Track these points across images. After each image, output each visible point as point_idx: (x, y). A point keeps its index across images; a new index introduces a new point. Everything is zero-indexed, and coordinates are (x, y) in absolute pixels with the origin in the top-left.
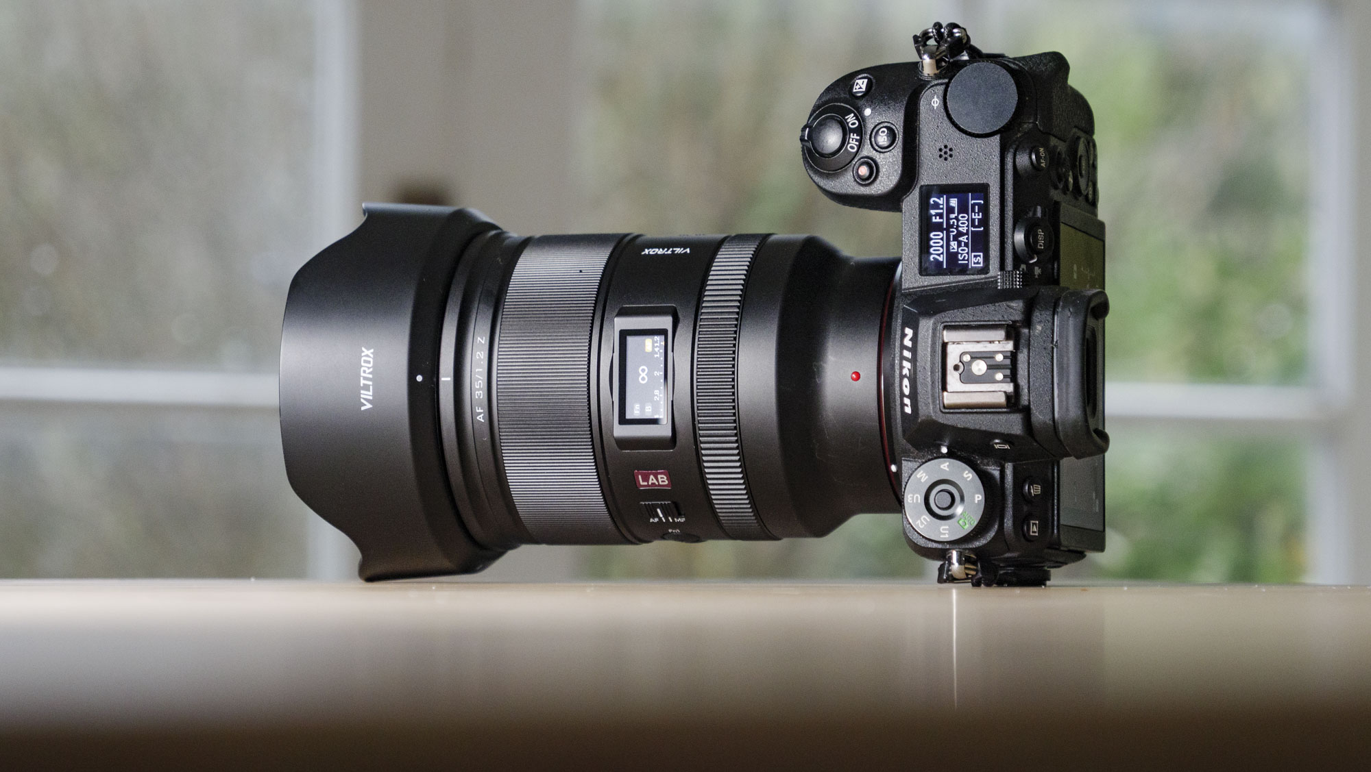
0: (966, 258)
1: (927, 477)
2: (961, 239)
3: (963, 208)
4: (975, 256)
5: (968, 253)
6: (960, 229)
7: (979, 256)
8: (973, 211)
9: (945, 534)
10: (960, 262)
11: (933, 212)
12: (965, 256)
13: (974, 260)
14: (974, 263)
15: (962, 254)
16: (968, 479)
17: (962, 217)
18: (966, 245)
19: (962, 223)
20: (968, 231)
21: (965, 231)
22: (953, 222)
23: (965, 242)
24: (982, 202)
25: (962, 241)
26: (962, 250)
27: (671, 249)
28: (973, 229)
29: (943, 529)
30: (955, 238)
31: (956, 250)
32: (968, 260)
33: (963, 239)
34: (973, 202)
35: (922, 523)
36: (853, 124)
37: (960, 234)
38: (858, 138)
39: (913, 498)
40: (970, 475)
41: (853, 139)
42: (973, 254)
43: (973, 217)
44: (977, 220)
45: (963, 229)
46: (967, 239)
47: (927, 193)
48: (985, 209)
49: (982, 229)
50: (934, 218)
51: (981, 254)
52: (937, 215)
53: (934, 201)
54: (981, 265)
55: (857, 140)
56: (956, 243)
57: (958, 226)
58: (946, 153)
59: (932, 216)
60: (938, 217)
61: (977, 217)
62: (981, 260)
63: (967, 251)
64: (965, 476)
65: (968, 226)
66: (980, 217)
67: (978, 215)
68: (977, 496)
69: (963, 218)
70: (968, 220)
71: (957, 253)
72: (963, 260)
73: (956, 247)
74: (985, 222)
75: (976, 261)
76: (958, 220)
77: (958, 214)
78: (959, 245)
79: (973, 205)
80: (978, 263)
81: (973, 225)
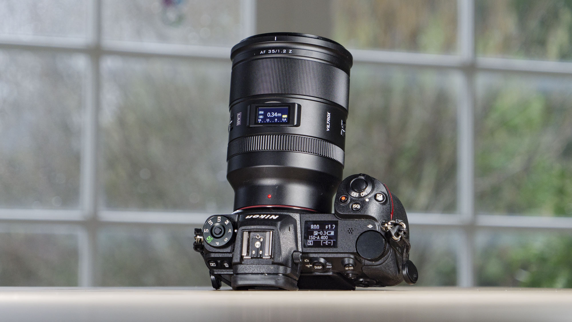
0: (311, 239)
1: (227, 224)
2: (318, 237)
3: (330, 238)
4: (311, 242)
5: (313, 239)
6: (322, 236)
7: (312, 244)
8: (329, 241)
9: (205, 231)
10: (310, 236)
11: (330, 226)
12: (312, 238)
13: (310, 242)
14: (309, 242)
15: (312, 237)
16: (225, 240)
17: (327, 237)
18: (316, 239)
19: (324, 237)
20: (321, 239)
21: (321, 238)
22: (325, 234)
23: (317, 238)
24: (332, 245)
25: (317, 237)
26: (314, 237)
27: (329, 123)
28: (322, 241)
29: (207, 230)
30: (319, 235)
31: (314, 235)
32: (310, 239)
33: (318, 238)
34: (332, 241)
35: (210, 222)
36: (362, 194)
37: (320, 236)
39: (220, 219)
40: (226, 241)
41: (356, 194)
42: (312, 241)
43: (326, 242)
44: (325, 243)
45: (322, 238)
46: (318, 239)
47: (336, 223)
48: (329, 246)
49: (322, 245)
50: (327, 226)
51: (312, 245)
52: (328, 227)
53: (334, 226)
54: (308, 245)
55: (356, 196)
56: (317, 235)
57: (323, 235)
58: (350, 231)
59: (328, 225)
60: (327, 228)
61: (326, 243)
62: (310, 244)
63: (314, 239)
64: (226, 239)
65: (323, 239)
66: (326, 244)
67: (327, 243)
68: (218, 243)
69: (326, 238)
70: (325, 239)
71: (313, 235)
72: (310, 238)
73: (315, 235)
74: (324, 246)
75: (310, 243)
76: (325, 236)
77: (328, 236)
78: (316, 236)
79: (331, 242)
80: (309, 243)
81: (323, 241)
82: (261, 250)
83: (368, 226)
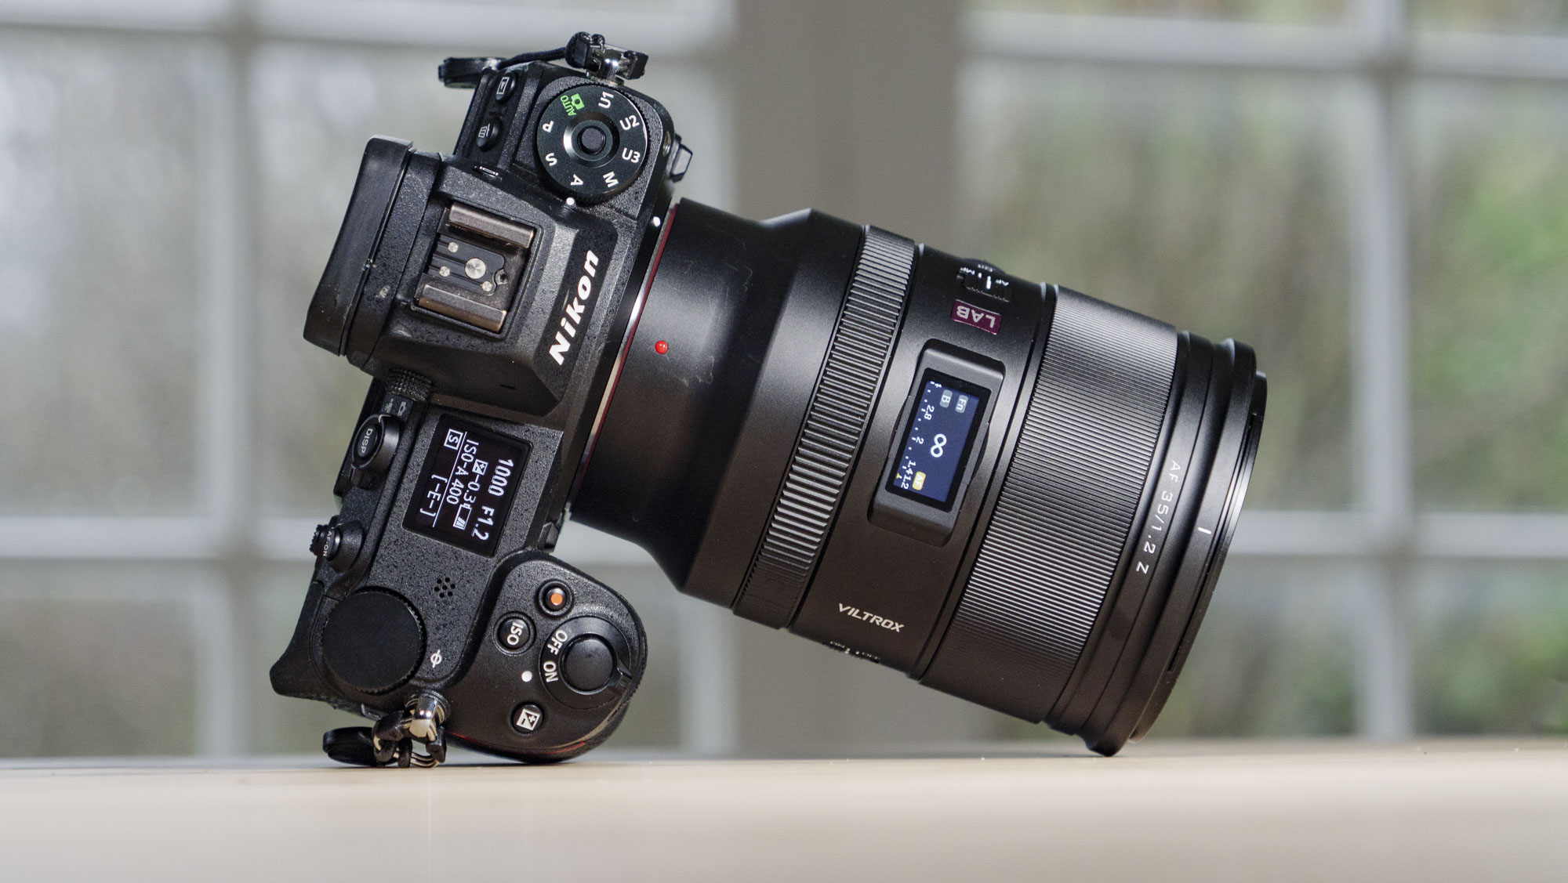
0: (467, 446)
1: (605, 177)
2: (465, 473)
3: (449, 512)
4: (454, 444)
5: (463, 452)
6: (462, 486)
7: (449, 443)
8: (437, 504)
9: (607, 98)
10: (477, 444)
11: (490, 522)
12: (468, 449)
13: (458, 441)
14: (458, 436)
15: (471, 453)
16: (552, 154)
17: (454, 500)
18: (461, 463)
19: (457, 492)
20: (453, 480)
21: (457, 481)
22: (468, 497)
23: (462, 467)
24: (421, 511)
25: (465, 469)
26: (469, 458)
27: (864, 619)
28: (446, 480)
29: (606, 104)
30: (472, 476)
31: (477, 460)
32: (465, 443)
33: (462, 472)
34: (433, 515)
35: (631, 121)
36: (550, 667)
37: (465, 480)
38: (549, 646)
39: (632, 157)
40: (547, 158)
41: (557, 647)
42: (456, 448)
43: (439, 495)
44: (436, 490)
45: (458, 484)
46: (457, 470)
47: (488, 549)
48: (420, 499)
49: (433, 476)
50: (491, 514)
51: (445, 445)
52: (486, 517)
53: (484, 535)
54: (450, 430)
55: (552, 643)
56: (474, 470)
57: (464, 491)
58: (444, 587)
59: (493, 518)
60: (486, 513)
61: (435, 494)
62: (449, 437)
63: (463, 455)
64: (555, 161)
65: (451, 486)
66: (430, 492)
67: (432, 495)
68: (549, 130)
69: (453, 498)
70: (448, 494)
71: (476, 457)
72: (471, 445)
73: (476, 465)
74: (425, 484)
75: (456, 438)
76: (461, 498)
77: (458, 505)
78: (470, 465)
79: (434, 510)
80: (454, 435)
81: (443, 484)
82: (452, 274)
83: (439, 651)
